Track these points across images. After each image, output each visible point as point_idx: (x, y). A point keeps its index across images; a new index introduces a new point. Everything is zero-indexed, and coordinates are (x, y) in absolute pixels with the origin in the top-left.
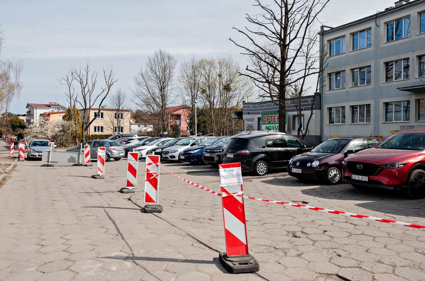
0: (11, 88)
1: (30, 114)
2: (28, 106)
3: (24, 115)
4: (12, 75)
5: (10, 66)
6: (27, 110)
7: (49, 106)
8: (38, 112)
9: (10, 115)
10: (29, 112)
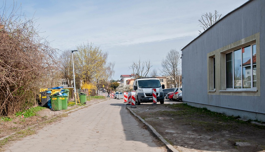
0: (111, 73)
1: (122, 81)
2: (121, 76)
3: (120, 81)
4: (111, 67)
5: (111, 64)
6: (121, 78)
7: (131, 76)
8: (126, 79)
9: (113, 81)
10: (122, 79)
